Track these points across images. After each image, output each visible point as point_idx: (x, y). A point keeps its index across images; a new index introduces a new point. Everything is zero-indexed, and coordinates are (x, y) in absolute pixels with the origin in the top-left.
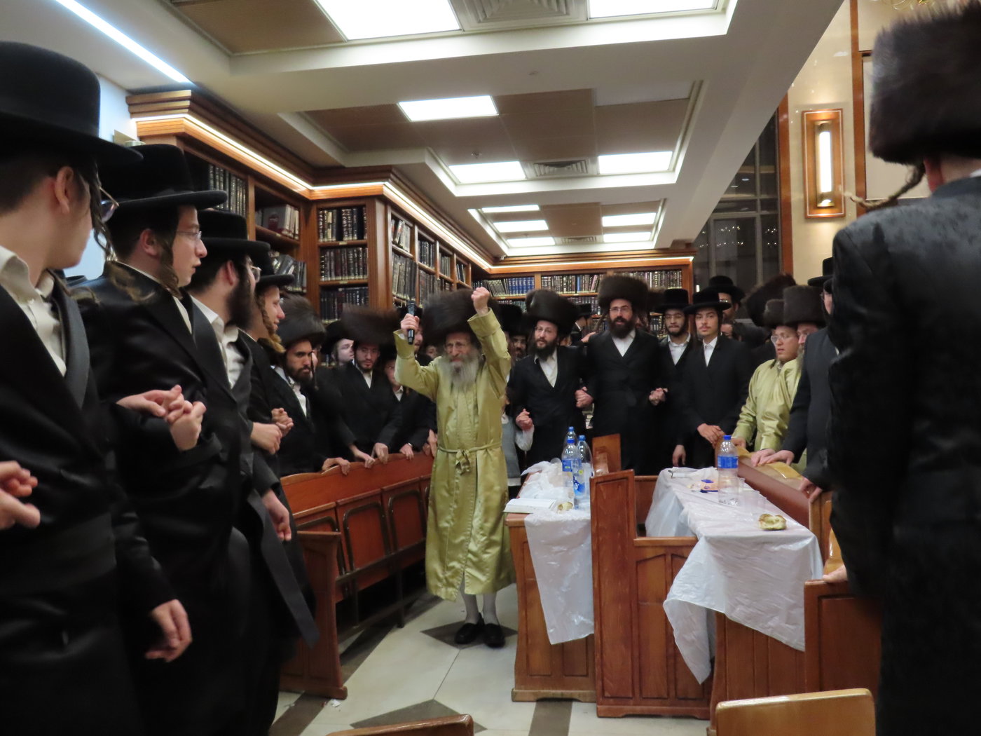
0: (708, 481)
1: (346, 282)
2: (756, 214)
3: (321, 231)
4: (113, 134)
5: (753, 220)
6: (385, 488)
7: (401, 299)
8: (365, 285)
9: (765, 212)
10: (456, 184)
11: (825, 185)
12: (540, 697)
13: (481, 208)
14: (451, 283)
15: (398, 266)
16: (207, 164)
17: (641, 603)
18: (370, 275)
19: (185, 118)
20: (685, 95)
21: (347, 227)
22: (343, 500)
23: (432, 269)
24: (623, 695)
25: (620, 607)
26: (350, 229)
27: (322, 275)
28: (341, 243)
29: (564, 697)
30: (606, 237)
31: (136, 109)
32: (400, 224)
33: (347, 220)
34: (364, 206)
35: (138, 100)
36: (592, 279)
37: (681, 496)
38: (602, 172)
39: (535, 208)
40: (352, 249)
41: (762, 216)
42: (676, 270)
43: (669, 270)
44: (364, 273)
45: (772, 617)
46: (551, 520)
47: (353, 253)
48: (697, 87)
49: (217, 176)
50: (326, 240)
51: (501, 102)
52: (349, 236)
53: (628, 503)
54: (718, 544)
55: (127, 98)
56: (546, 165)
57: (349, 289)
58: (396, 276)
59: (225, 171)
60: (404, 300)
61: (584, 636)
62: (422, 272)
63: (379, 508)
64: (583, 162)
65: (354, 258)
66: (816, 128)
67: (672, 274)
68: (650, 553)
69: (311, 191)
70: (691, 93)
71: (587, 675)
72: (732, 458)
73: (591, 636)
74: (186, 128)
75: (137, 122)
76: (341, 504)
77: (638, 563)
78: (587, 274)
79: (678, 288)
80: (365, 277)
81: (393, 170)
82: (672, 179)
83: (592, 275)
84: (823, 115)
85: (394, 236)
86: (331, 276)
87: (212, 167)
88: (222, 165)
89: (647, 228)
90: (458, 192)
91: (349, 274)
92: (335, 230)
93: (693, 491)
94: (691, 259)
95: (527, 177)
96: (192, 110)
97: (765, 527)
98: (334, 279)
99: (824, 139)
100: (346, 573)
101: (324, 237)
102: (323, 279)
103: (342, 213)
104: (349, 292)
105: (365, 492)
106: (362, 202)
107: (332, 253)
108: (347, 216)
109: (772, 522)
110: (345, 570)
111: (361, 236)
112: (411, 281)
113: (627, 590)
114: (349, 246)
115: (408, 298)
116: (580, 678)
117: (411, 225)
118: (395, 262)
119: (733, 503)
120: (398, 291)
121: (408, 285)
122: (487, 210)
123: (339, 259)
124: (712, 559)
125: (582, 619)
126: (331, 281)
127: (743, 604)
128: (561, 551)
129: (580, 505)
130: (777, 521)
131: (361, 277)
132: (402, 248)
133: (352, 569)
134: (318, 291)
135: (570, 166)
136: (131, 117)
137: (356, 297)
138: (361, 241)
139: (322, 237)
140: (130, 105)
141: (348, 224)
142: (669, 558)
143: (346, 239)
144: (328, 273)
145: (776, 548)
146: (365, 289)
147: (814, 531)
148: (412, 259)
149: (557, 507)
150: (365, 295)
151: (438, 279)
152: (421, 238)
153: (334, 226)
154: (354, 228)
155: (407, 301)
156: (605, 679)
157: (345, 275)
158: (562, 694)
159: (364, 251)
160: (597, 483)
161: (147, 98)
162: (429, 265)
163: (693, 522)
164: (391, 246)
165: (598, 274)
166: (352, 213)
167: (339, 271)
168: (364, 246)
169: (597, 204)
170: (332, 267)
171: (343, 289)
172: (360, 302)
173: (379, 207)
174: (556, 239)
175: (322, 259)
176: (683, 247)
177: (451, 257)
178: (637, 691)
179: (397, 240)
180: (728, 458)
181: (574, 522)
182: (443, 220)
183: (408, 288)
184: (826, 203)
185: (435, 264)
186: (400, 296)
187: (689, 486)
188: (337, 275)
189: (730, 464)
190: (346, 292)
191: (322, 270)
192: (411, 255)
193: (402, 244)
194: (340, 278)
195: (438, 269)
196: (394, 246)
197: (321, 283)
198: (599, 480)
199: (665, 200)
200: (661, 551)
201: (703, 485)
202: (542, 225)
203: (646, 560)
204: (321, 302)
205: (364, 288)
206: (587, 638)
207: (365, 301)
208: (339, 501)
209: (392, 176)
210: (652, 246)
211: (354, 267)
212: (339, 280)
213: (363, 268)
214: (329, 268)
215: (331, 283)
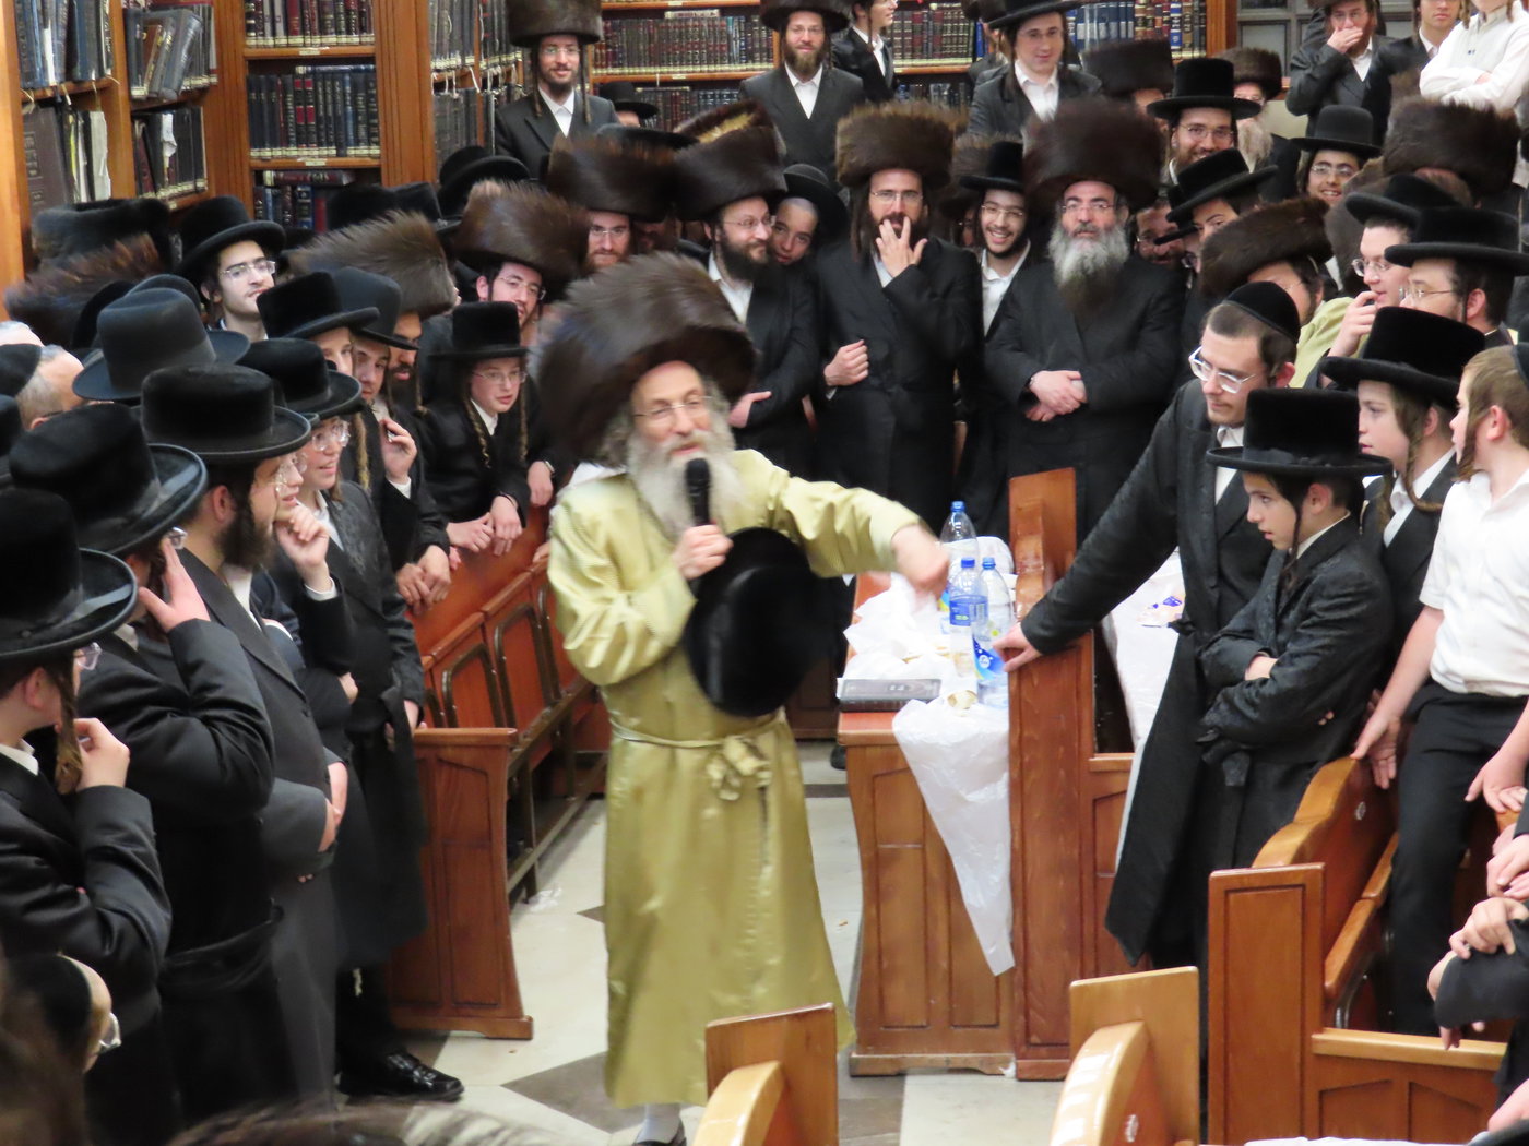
1: (314, 51)
8: (369, 59)
17: (1100, 874)
18: (380, 39)
25: (1061, 883)
27: (249, 28)
44: (362, 29)
53: (1078, 693)
57: (324, 68)
77: (1096, 803)
80: (369, 38)
86: (274, 34)
91: (323, 31)
98: (283, 41)
102: (253, 42)
104: (325, 76)
112: (463, 16)
113: (1076, 851)
115: (459, 60)
116: (983, 1032)
120: (439, 53)
121: (458, 27)
126: (275, 46)
131: (355, 39)
134: (242, 74)
137: (344, 94)
144: (268, 26)
146: (367, 70)
150: (367, 88)
156: (1032, 1013)
157: (314, 34)
167: (296, 20)
170: (279, 11)
171: (310, 68)
172: (354, 103)
188: (289, 32)
190: (315, 76)
191: (249, 15)
194: (299, 40)
197: (250, 53)
205: (363, 67)
207: (367, 103)
211: (337, 15)
212: (296, 46)
213: (361, 14)
214: (267, 12)
215: (276, 52)
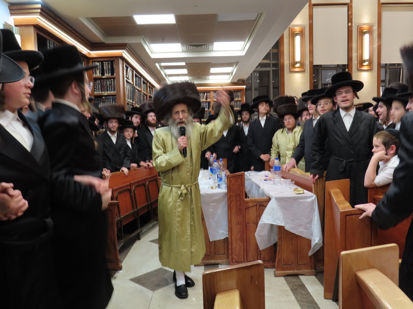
0: (267, 176)
1: (106, 94)
2: (271, 69)
3: (94, 71)
4: (4, 23)
5: (269, 72)
6: (131, 182)
7: (129, 102)
8: (115, 95)
9: (274, 68)
10: (151, 52)
11: (298, 58)
12: (206, 264)
13: (160, 63)
14: (146, 96)
15: (127, 87)
16: (46, 39)
17: (247, 224)
18: (117, 92)
19: (38, 17)
20: (254, 18)
21: (106, 70)
22: (115, 187)
23: (140, 89)
24: (240, 261)
25: (239, 226)
26: (108, 71)
27: (95, 91)
28: (103, 77)
29: (215, 263)
30: (211, 77)
31: (13, 12)
32: (129, 69)
33: (106, 67)
34: (114, 61)
35: (15, 7)
36: (204, 95)
37: (257, 183)
38: (214, 50)
39: (183, 64)
40: (108, 80)
41: (273, 70)
42: (239, 92)
43: (236, 92)
45: (300, 228)
46: (210, 193)
47: (109, 82)
48: (260, 15)
49: (51, 45)
50: (96, 75)
51: (178, 18)
52: (107, 74)
54: (280, 200)
55: (9, 7)
56: (191, 45)
57: (107, 97)
58: (127, 92)
59: (54, 43)
60: (130, 102)
61: (223, 238)
62: (136, 90)
63: (130, 191)
64: (207, 45)
65: (109, 84)
66: (295, 35)
67: (237, 93)
68: (250, 205)
69: (89, 53)
70: (257, 18)
71: (224, 254)
72: (279, 167)
73: (227, 238)
74: (38, 22)
75: (14, 18)
76: (115, 189)
77: (246, 209)
78: (202, 93)
79: (239, 99)
80: (115, 92)
81: (127, 45)
82: (243, 53)
83: (204, 93)
84: (297, 29)
85: (126, 74)
86: (99, 91)
87: (48, 41)
88: (53, 41)
89: (228, 74)
90: (153, 56)
91: (107, 91)
92: (100, 71)
93: (261, 180)
94: (245, 87)
95: (183, 51)
96: (41, 14)
97: (297, 193)
99: (298, 39)
100: (118, 218)
101: (95, 74)
102: (95, 93)
103: (104, 63)
104: (108, 98)
105: (123, 184)
106: (113, 59)
107: (99, 81)
108: (106, 65)
109: (299, 191)
110: (117, 217)
111: (112, 74)
112: (133, 94)
113: (242, 220)
114: (107, 79)
115: (132, 102)
116: (221, 255)
117: (132, 70)
118: (127, 86)
119: (279, 184)
120: (128, 98)
121: (132, 96)
122: (163, 64)
123: (103, 84)
124: (277, 206)
125: (222, 231)
127: (289, 223)
128: (214, 205)
129: (221, 187)
130: (301, 190)
131: (113, 92)
132: (129, 79)
133: (120, 216)
135: (201, 47)
136: (11, 16)
137: (111, 101)
138: (113, 76)
139: (94, 74)
140: (10, 10)
141: (106, 68)
142: (258, 206)
143: (106, 75)
144: (98, 90)
145: (302, 201)
146: (115, 97)
147: (315, 194)
148: (133, 85)
149: (211, 188)
150: (115, 100)
151: (143, 94)
152: (136, 76)
153: (100, 69)
154: (110, 70)
155: (131, 103)
156: (233, 255)
158: (214, 262)
159: (114, 81)
160: (230, 178)
161: (19, 7)
162: (139, 87)
163: (267, 192)
164: (125, 79)
165: (207, 93)
166: (108, 64)
167: (103, 89)
168: (114, 78)
169: (210, 63)
170: (100, 88)
173: (121, 61)
174: (190, 77)
175: (95, 84)
176: (241, 82)
177: (146, 84)
178: (245, 259)
179: (127, 76)
180: (277, 167)
181: (220, 194)
182: (145, 68)
183: (132, 97)
184: (298, 65)
185: (141, 87)
186: (129, 100)
187: (259, 179)
188: (102, 91)
189: (278, 169)
190: (106, 98)
191: (95, 89)
192: (132, 83)
193: (129, 78)
194: (103, 92)
195: (142, 89)
196: (126, 79)
197: (94, 95)
198: (231, 176)
199: (238, 62)
200: (255, 204)
201: (265, 178)
202: (185, 71)
203: (249, 207)
204: (95, 103)
206: (224, 239)
207: (115, 102)
208: (114, 188)
209: (127, 48)
210: (229, 81)
211: (110, 88)
212: (103, 93)
213: (114, 88)
214: (98, 88)
215: (99, 94)
